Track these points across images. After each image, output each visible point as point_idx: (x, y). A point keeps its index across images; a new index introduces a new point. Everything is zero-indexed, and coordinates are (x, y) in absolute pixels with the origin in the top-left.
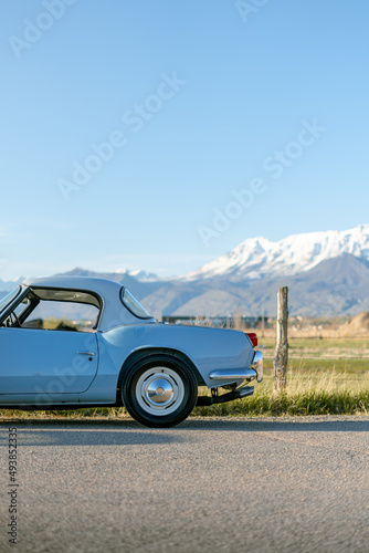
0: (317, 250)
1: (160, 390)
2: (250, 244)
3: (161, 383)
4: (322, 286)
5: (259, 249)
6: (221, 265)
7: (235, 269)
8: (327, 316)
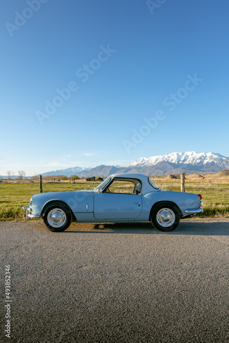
0: (157, 160)
1: (166, 217)
2: (142, 159)
3: (165, 214)
4: (158, 168)
5: (143, 160)
6: (135, 164)
7: (138, 165)
8: (159, 175)
